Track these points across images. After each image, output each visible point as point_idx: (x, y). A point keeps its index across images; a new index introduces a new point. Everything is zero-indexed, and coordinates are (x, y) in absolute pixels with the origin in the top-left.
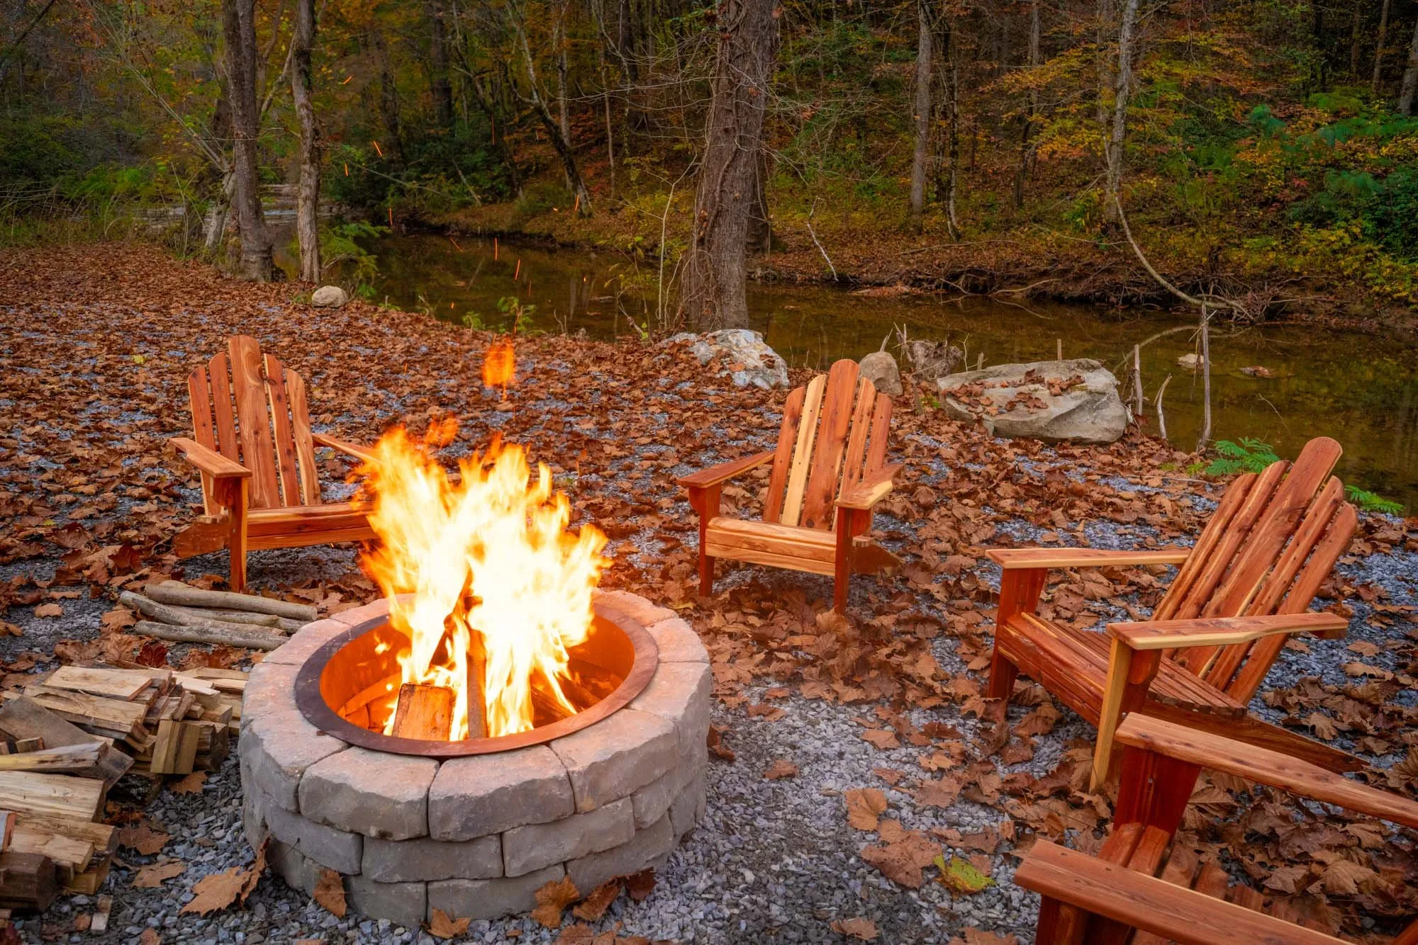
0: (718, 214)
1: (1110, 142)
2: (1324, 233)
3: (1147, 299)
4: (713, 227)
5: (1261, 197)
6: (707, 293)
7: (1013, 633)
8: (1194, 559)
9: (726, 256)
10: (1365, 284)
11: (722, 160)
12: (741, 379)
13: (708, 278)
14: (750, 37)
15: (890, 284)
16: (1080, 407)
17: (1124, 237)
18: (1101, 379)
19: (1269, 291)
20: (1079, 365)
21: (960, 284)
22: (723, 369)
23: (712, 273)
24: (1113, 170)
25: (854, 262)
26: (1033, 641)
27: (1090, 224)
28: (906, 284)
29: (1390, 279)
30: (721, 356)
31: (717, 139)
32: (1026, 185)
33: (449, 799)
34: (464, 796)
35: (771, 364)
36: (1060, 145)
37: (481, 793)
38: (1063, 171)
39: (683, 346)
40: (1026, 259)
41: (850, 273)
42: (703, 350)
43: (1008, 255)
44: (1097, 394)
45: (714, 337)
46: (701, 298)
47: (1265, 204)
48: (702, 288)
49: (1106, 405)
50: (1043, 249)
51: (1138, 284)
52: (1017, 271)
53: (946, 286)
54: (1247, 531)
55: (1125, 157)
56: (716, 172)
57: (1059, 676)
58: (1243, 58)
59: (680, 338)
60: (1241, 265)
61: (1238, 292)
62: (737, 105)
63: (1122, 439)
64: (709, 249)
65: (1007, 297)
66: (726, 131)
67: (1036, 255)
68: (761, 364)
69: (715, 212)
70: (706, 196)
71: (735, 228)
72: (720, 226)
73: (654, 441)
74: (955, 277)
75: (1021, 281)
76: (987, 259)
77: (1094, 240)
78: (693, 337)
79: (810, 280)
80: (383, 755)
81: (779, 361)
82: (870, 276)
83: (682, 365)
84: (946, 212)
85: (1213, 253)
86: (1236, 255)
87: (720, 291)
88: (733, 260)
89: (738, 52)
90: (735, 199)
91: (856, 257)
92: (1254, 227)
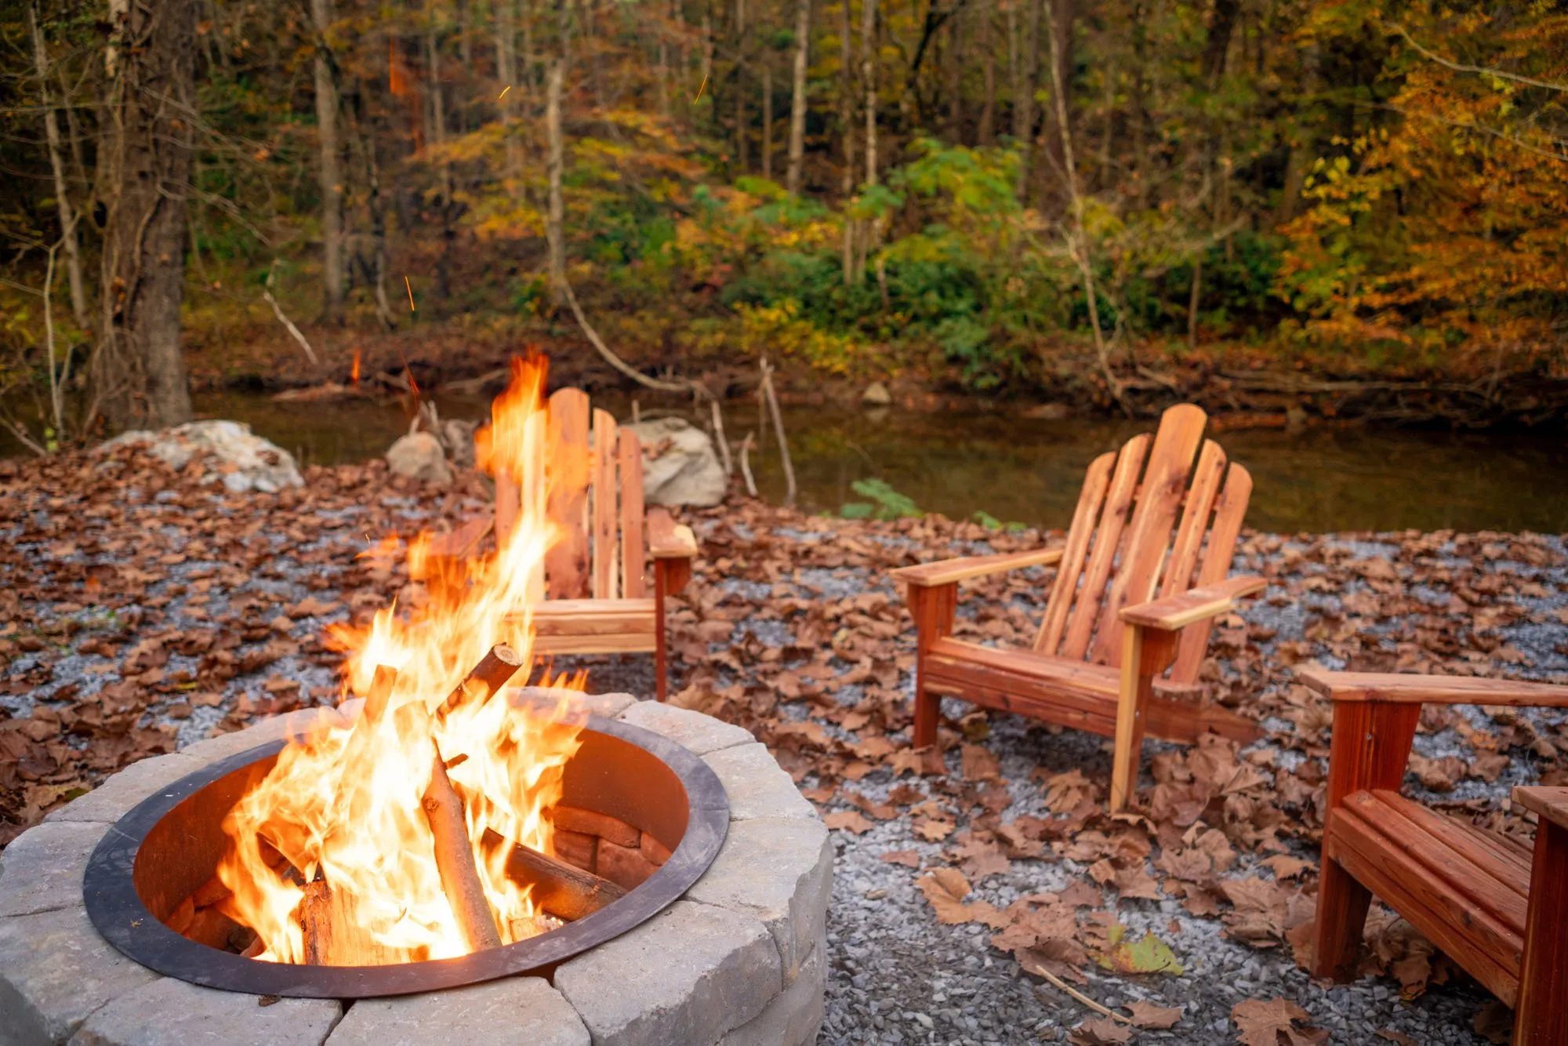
0: (141, 283)
1: (549, 222)
2: (763, 313)
3: (609, 386)
4: (134, 300)
5: (692, 283)
6: (134, 386)
7: (949, 662)
8: (1073, 553)
9: (156, 337)
10: (806, 360)
11: (138, 211)
12: (237, 483)
13: (133, 368)
14: (167, 56)
15: (319, 383)
16: (682, 472)
17: (575, 321)
18: (693, 440)
19: (725, 370)
20: (668, 427)
21: (403, 381)
22: (208, 472)
23: (139, 361)
24: (555, 250)
25: (267, 361)
26: (981, 663)
27: (541, 311)
28: (337, 382)
29: (826, 354)
30: (199, 456)
31: (129, 185)
32: (451, 273)
33: (634, 1025)
34: (658, 1012)
35: (274, 461)
36: (496, 224)
37: (679, 999)
38: (487, 257)
39: (138, 449)
40: (475, 349)
41: (265, 374)
42: (171, 450)
43: (454, 345)
44: (693, 456)
45: (183, 434)
46: (125, 395)
47: (697, 288)
48: (125, 381)
49: (705, 466)
50: (492, 338)
51: (597, 371)
52: (466, 363)
53: (386, 385)
54: (1129, 511)
55: (567, 239)
56: (131, 227)
57: (1040, 692)
58: (672, 143)
59: (130, 438)
60: (693, 346)
61: (695, 373)
62: (156, 142)
63: (725, 501)
64: (132, 329)
65: (459, 392)
66: (143, 175)
67: (485, 344)
68: (259, 462)
69: (134, 279)
70: (121, 259)
71: (166, 301)
72: (143, 298)
73: (188, 559)
74: (395, 372)
75: (472, 373)
76: (430, 351)
77: (546, 326)
78: (148, 436)
79: (210, 386)
80: (435, 998)
81: (284, 456)
82: (291, 377)
83: (146, 473)
84: (376, 301)
85: (668, 335)
86: (686, 339)
87: (153, 384)
88: (166, 342)
89: (150, 74)
90: (164, 264)
91: (270, 355)
92: (693, 312)
